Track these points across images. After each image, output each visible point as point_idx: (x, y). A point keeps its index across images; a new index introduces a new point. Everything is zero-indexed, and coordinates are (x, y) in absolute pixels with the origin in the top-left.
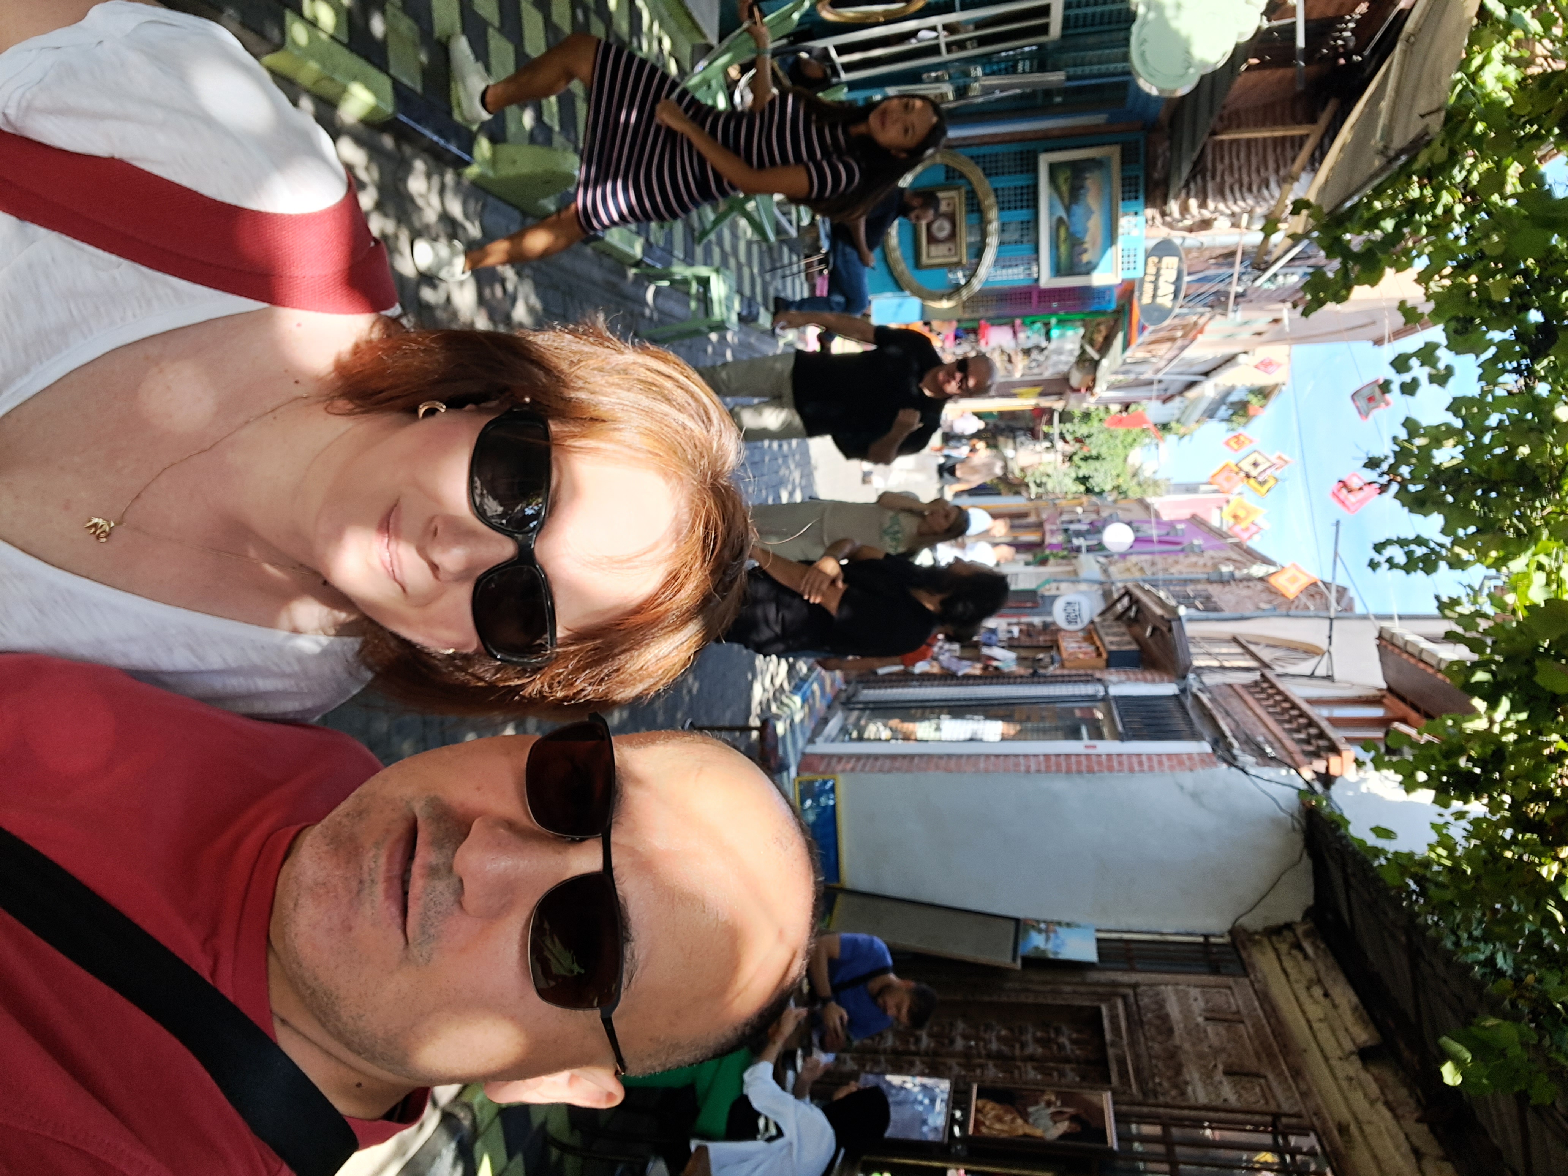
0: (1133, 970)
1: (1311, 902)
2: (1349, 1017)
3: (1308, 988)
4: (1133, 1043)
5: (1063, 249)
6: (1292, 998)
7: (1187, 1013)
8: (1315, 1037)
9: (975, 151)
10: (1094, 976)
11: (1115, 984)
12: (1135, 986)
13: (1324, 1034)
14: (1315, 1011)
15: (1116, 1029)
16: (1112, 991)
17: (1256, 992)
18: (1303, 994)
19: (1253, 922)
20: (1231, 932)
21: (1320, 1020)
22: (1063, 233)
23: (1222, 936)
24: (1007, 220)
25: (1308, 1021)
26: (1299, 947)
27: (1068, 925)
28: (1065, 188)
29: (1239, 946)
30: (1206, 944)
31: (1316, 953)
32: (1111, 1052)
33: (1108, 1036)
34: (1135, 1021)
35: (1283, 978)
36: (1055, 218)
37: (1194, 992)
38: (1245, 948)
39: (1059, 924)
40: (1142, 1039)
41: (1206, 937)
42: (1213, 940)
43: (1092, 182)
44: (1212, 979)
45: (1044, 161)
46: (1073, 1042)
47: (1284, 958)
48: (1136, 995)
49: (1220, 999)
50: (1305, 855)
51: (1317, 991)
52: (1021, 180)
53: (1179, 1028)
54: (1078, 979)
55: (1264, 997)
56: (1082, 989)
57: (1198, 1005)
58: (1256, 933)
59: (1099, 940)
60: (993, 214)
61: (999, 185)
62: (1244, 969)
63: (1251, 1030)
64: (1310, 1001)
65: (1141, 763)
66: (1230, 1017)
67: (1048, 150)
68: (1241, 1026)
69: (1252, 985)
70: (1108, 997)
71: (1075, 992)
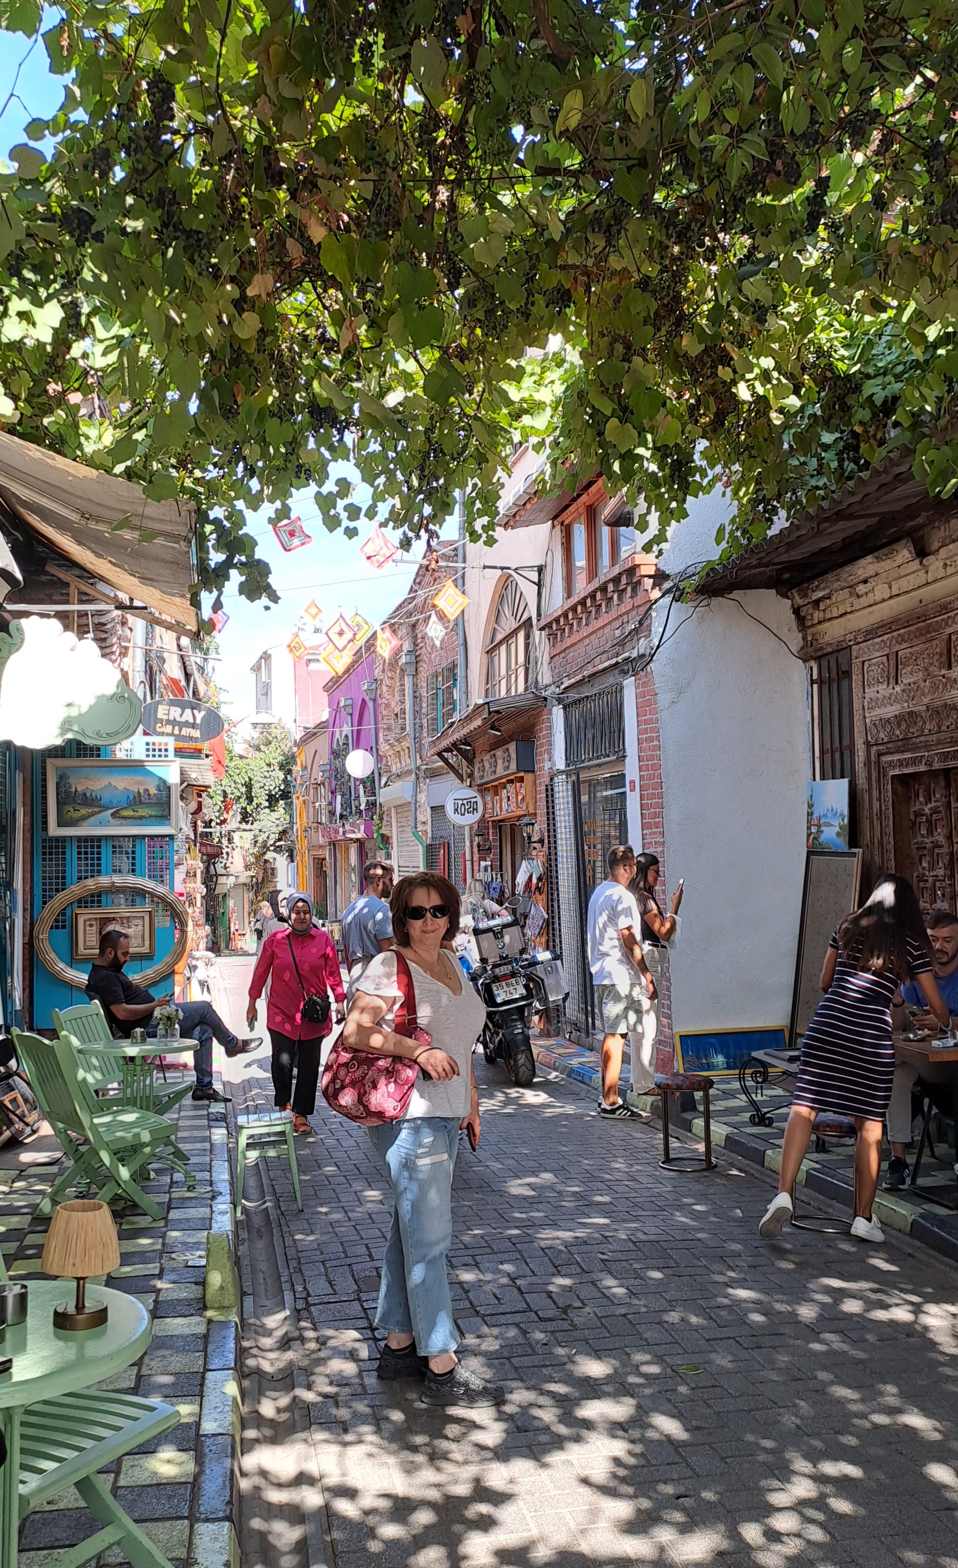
0: (852, 748)
1: (773, 591)
2: (886, 565)
3: (858, 596)
4: (927, 746)
5: (142, 812)
6: (871, 609)
7: (890, 700)
8: (907, 592)
9: (38, 900)
10: (862, 781)
11: (868, 763)
12: (868, 744)
13: (905, 584)
14: (881, 591)
15: (914, 762)
16: (875, 765)
17: (864, 641)
18: (864, 601)
19: (795, 640)
20: (805, 661)
21: (890, 588)
22: (125, 813)
23: (811, 668)
24: (110, 868)
25: (891, 597)
26: (817, 603)
27: (810, 806)
28: (84, 811)
29: (819, 653)
30: (821, 682)
31: (824, 589)
32: (937, 766)
33: (922, 768)
34: (905, 744)
35: (849, 616)
36: (112, 821)
37: (870, 693)
38: (822, 648)
39: (810, 814)
40: (922, 739)
41: (813, 682)
42: (815, 677)
43: (80, 785)
44: (856, 677)
45: (54, 830)
46: (929, 800)
47: (828, 616)
48: (876, 744)
49: (874, 671)
50: (730, 596)
51: (861, 589)
52: (72, 854)
53: (907, 707)
54: (866, 796)
55: (871, 633)
56: (875, 793)
57: (884, 690)
58: (804, 638)
59: (823, 778)
60: (104, 880)
61: (75, 875)
62: (842, 649)
63: (905, 645)
64: (870, 595)
65: (651, 740)
66: (892, 663)
67: (45, 828)
68: (900, 653)
69: (858, 643)
70: (881, 771)
71: (879, 799)
